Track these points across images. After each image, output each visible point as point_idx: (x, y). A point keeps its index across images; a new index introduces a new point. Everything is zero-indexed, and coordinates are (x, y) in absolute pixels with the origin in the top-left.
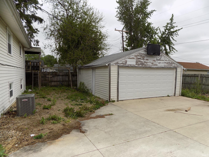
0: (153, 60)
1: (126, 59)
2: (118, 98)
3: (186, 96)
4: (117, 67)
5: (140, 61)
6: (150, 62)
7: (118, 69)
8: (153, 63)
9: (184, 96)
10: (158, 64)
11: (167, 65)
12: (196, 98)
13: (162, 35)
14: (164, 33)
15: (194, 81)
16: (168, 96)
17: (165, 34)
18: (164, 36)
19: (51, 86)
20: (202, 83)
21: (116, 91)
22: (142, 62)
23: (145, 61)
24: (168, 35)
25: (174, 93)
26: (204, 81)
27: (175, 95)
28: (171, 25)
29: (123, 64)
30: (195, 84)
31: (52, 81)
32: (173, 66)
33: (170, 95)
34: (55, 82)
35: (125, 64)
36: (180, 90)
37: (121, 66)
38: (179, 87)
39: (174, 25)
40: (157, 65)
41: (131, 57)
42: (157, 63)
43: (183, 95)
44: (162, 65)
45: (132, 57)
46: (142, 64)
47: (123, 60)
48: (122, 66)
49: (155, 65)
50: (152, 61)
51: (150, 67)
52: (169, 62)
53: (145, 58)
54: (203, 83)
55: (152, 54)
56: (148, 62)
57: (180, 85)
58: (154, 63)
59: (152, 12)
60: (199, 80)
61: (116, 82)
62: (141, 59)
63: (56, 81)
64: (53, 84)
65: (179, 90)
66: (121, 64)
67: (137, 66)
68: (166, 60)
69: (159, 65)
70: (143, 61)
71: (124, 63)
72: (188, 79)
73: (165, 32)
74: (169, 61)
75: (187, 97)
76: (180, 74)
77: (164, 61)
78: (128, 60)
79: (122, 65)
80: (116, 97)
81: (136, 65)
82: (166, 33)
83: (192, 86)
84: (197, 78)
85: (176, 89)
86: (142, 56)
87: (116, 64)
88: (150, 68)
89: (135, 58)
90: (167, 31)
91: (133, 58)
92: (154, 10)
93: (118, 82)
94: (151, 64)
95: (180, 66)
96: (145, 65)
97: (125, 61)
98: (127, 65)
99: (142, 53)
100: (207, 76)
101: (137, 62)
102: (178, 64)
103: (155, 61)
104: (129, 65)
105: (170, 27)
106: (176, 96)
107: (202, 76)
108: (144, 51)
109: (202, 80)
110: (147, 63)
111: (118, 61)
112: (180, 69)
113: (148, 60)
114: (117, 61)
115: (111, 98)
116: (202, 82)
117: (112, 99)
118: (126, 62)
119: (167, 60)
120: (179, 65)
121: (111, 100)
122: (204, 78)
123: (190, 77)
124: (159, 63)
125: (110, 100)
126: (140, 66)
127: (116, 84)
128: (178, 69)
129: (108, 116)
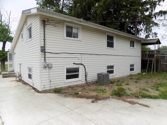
129: (141, 105)
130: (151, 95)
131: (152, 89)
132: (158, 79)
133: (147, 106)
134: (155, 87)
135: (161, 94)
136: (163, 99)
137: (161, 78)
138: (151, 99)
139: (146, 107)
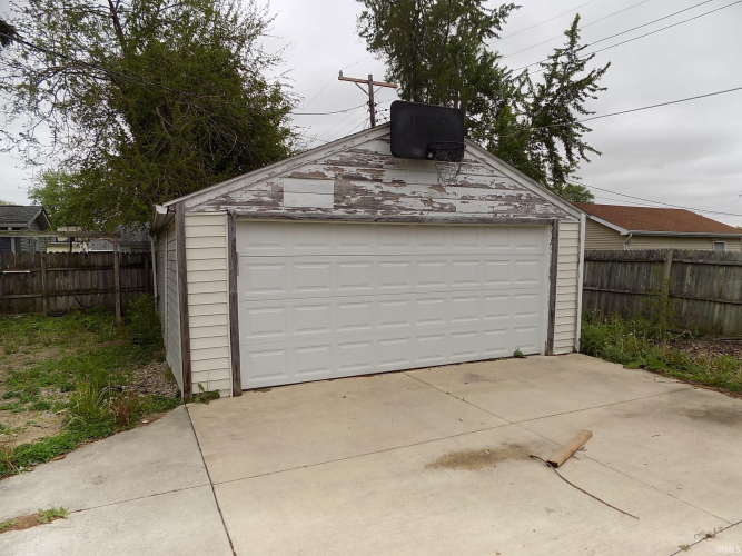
0: (433, 187)
1: (276, 181)
2: (236, 378)
3: (599, 355)
4: (224, 220)
5: (357, 190)
6: (414, 195)
7: (232, 231)
8: (429, 201)
9: (591, 354)
10: (457, 203)
11: (505, 208)
12: (642, 367)
13: (538, 99)
14: (544, 92)
15: (647, 283)
16: (518, 355)
17: (549, 95)
18: (543, 104)
19: (53, 314)
20: (681, 292)
21: (227, 342)
22: (367, 192)
23: (386, 189)
24: (562, 99)
25: (545, 338)
26: (688, 280)
27: (549, 350)
28: (569, 56)
29: (260, 203)
30: (648, 293)
31: (56, 293)
32: (538, 215)
33: (524, 351)
34: (69, 293)
35: (275, 205)
36: (576, 324)
37: (247, 216)
38: (572, 313)
39: (581, 55)
40: (453, 209)
41: (305, 170)
42: (453, 195)
43: (588, 347)
44: (481, 208)
45: (313, 168)
46: (373, 205)
47: (263, 186)
48: (255, 216)
49: (441, 209)
50: (423, 191)
51: (413, 219)
52: (515, 193)
53: (388, 176)
54: (686, 289)
55: (418, 152)
56: (403, 195)
57: (576, 302)
58: (437, 202)
59: (503, 14)
60: (667, 276)
61: (225, 299)
62: (364, 179)
63: (78, 291)
64: (61, 302)
65: (568, 327)
66: (250, 203)
67: (340, 212)
68: (500, 187)
69: (465, 210)
70: (377, 191)
71: (266, 199)
72: (623, 275)
73: (550, 85)
74: (516, 188)
75: (605, 358)
76: (575, 251)
77: (486, 192)
78: (288, 184)
79: (254, 209)
80: (228, 375)
81: (336, 208)
82: (554, 90)
83: (640, 303)
84: (658, 267)
85: (557, 322)
86: (367, 164)
87: (217, 204)
88: (415, 224)
89: (331, 174)
90: (555, 81)
91: (319, 176)
92: (512, 6)
93: (233, 299)
94: (419, 205)
95: (573, 213)
96: (388, 208)
97: (269, 188)
98: (283, 211)
99: (365, 152)
100: (703, 258)
101: (339, 195)
102: (562, 206)
103: (440, 188)
104: (294, 209)
105: (565, 66)
106: (555, 352)
107: (680, 262)
108: (381, 139)
109: (682, 279)
110: (396, 197)
111: (230, 188)
112: (575, 227)
113: (401, 183)
114: (224, 191)
115: (196, 379)
116: (682, 286)
117: (200, 386)
118: (278, 195)
119: (507, 183)
120: (566, 209)
121: (195, 390)
122: (689, 269)
123: (628, 265)
124: (465, 199)
125: (188, 388)
126: (361, 212)
127: (226, 310)
128: (561, 227)
129: (14, 532)
130: (29, 441)
131: (14, 410)
132: (8, 353)
133: (52, 516)
134: (17, 396)
135: (77, 422)
136: (93, 438)
137: (20, 343)
138: (41, 468)
139: (50, 521)
